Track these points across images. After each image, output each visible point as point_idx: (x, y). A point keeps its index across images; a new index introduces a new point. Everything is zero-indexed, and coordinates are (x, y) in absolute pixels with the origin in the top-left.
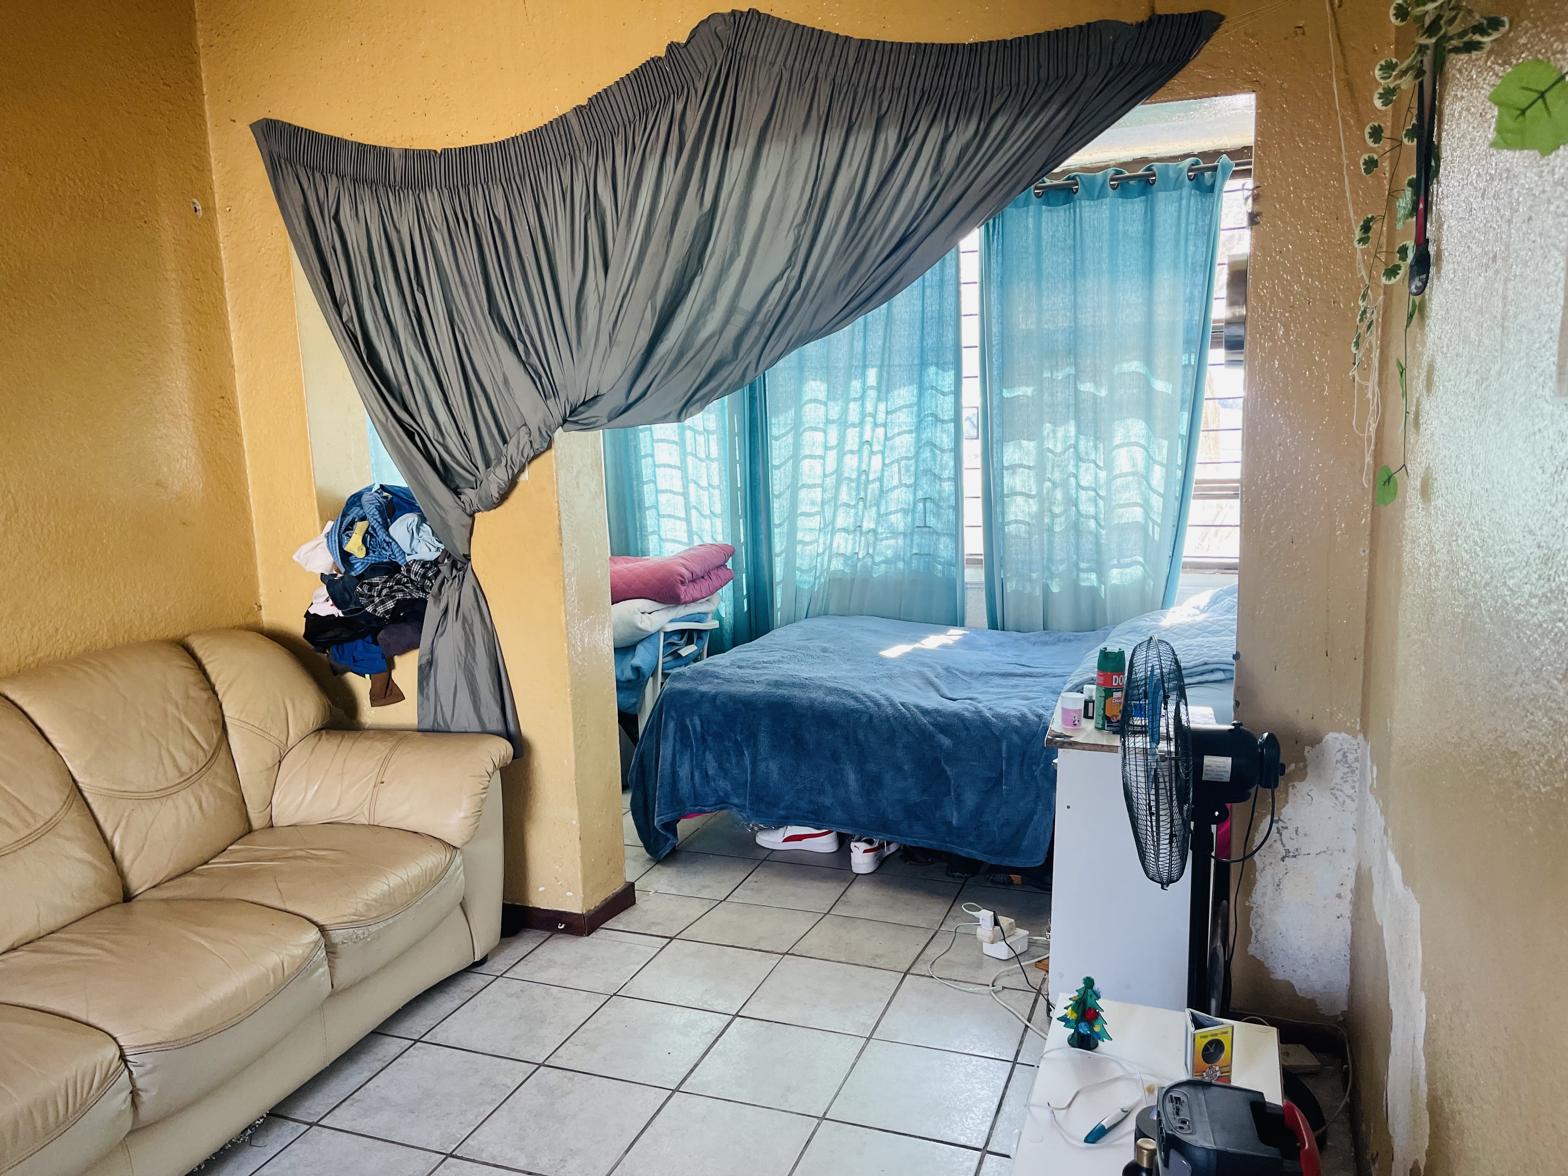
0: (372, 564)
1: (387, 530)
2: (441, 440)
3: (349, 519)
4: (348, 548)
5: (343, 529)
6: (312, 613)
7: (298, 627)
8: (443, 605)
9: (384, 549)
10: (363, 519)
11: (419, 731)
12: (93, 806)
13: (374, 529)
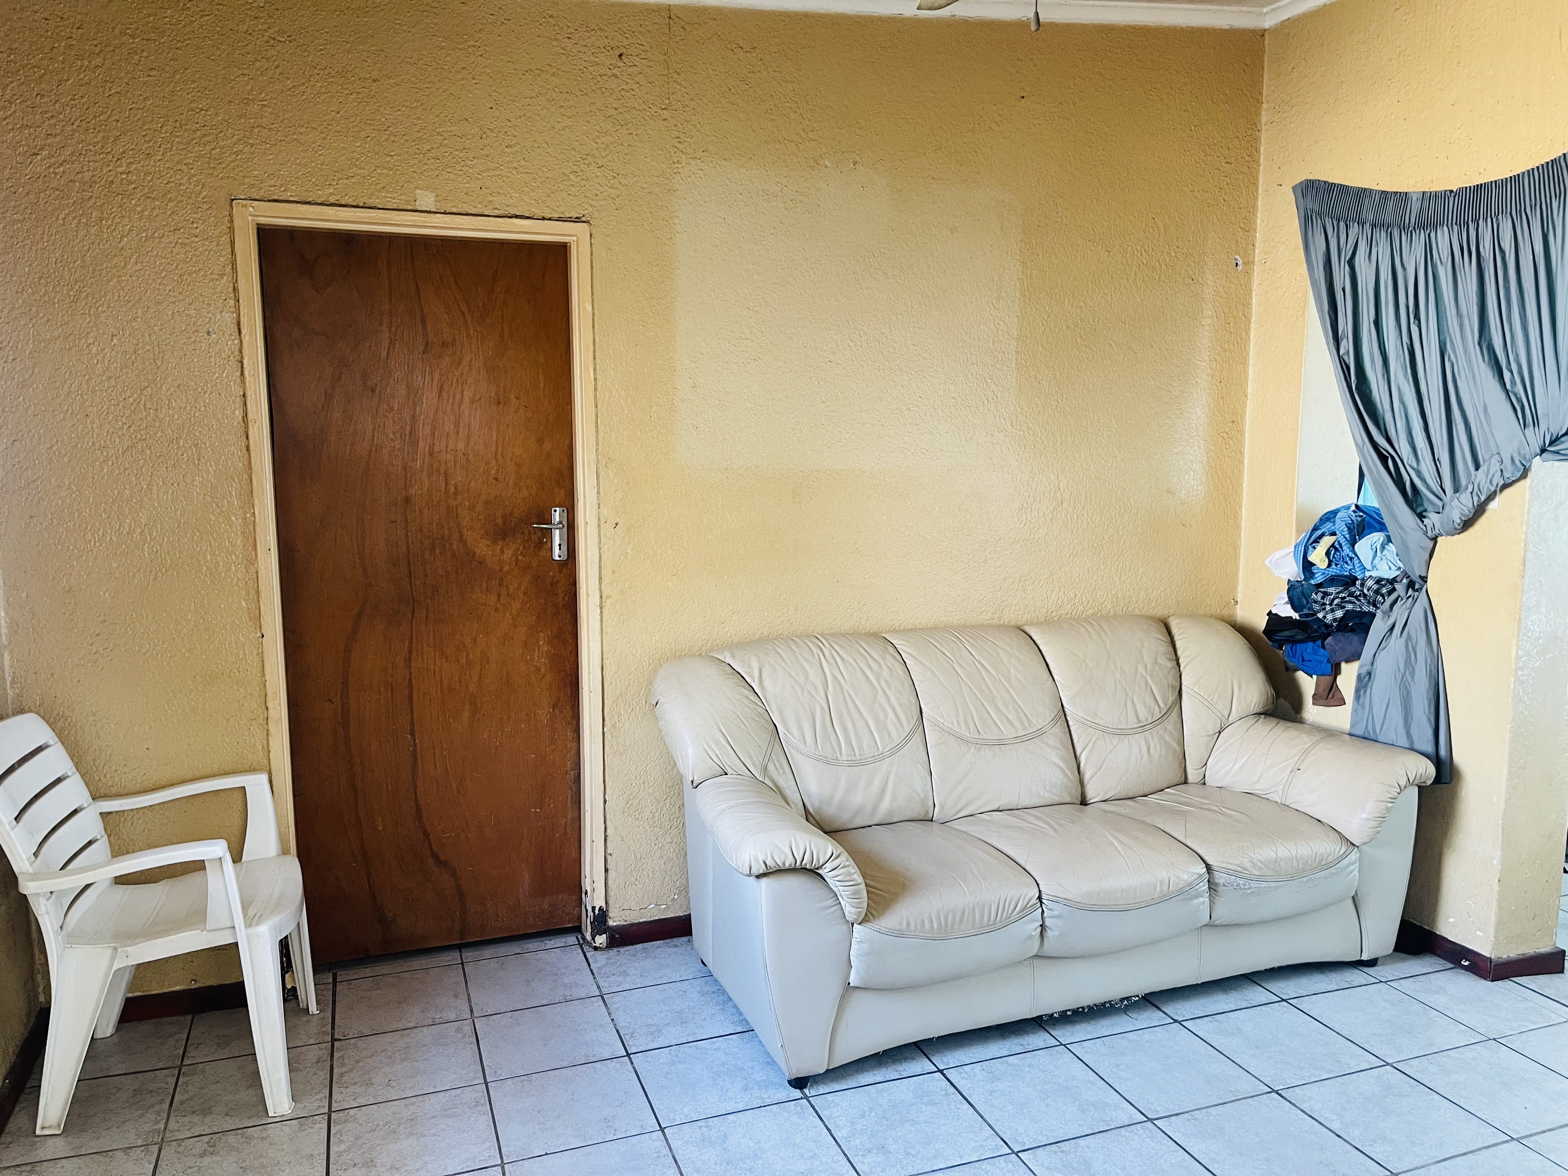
0: (1332, 576)
1: (1353, 547)
2: (1415, 465)
3: (1319, 532)
4: (1311, 558)
5: (1311, 541)
6: (1274, 612)
7: (1260, 623)
8: (1390, 622)
9: (1347, 563)
10: (1333, 534)
11: (1350, 735)
12: (1071, 728)
13: (1340, 545)
